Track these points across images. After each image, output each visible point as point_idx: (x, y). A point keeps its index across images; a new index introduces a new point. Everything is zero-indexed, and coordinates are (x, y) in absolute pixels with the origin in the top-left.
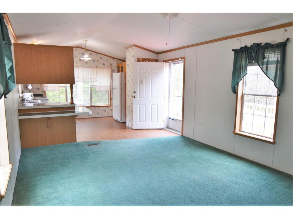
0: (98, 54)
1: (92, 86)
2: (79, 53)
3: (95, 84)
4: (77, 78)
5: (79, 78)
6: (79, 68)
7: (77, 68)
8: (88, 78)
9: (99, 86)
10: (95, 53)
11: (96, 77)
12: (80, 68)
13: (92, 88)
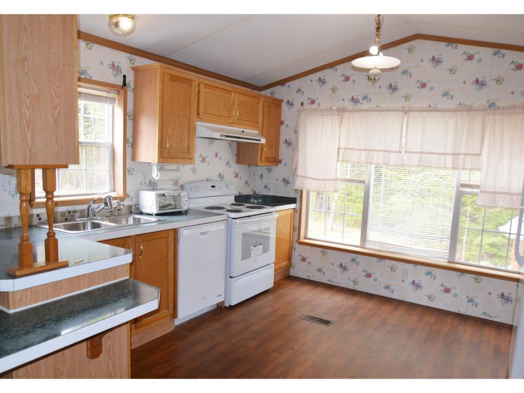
0: (503, 51)
1: (463, 186)
2: (422, 60)
3: (475, 178)
4: (400, 152)
5: (406, 152)
6: (411, 114)
7: (403, 118)
8: (445, 154)
9: (492, 190)
10: (490, 51)
11: (477, 151)
12: (417, 113)
13: (464, 193)
